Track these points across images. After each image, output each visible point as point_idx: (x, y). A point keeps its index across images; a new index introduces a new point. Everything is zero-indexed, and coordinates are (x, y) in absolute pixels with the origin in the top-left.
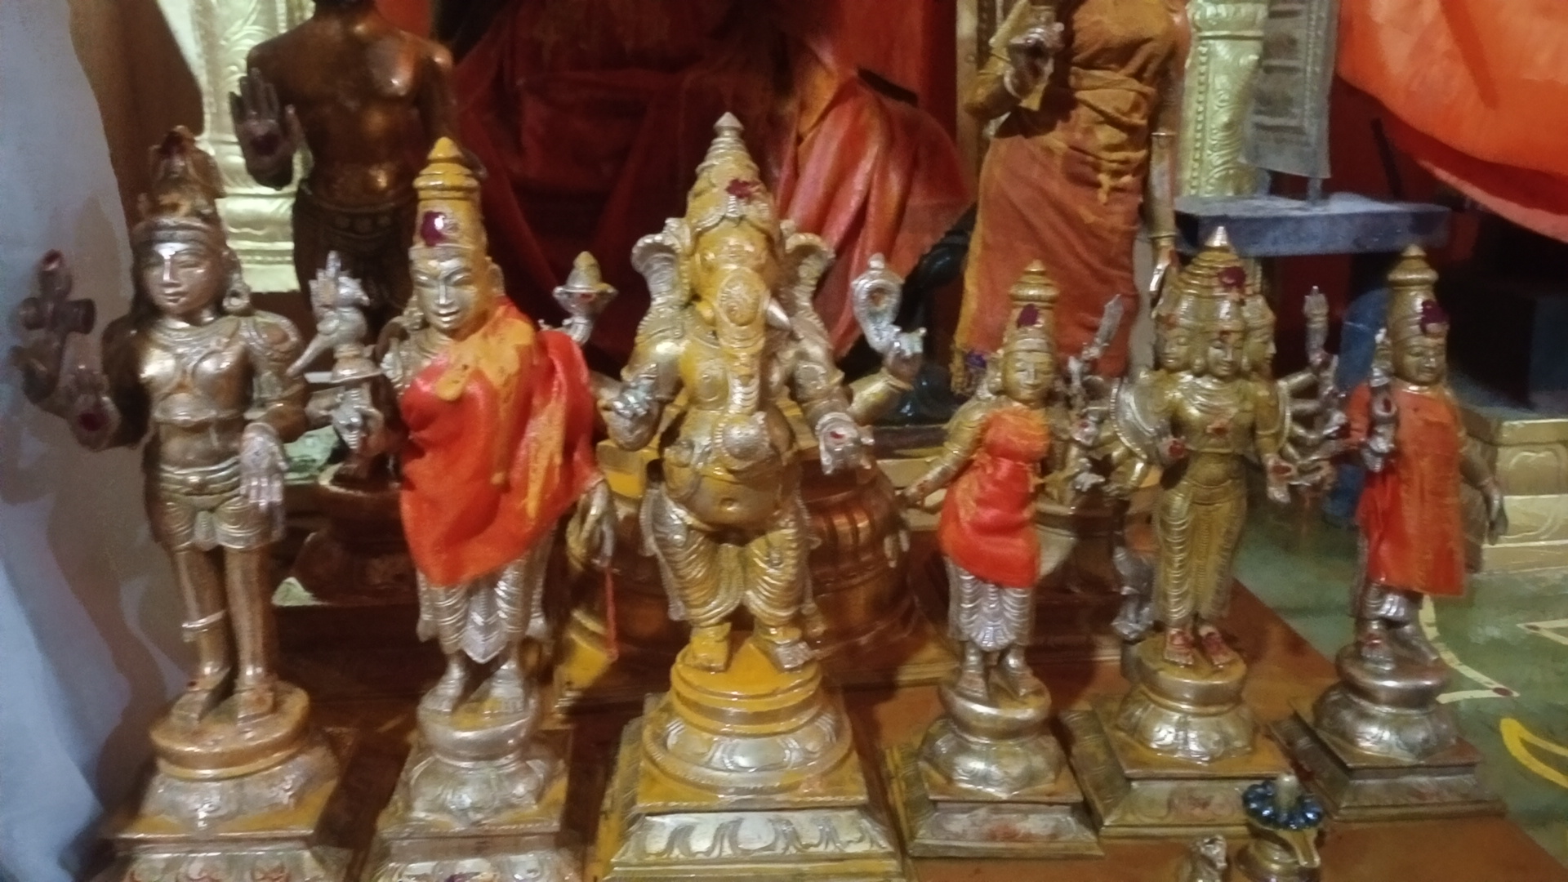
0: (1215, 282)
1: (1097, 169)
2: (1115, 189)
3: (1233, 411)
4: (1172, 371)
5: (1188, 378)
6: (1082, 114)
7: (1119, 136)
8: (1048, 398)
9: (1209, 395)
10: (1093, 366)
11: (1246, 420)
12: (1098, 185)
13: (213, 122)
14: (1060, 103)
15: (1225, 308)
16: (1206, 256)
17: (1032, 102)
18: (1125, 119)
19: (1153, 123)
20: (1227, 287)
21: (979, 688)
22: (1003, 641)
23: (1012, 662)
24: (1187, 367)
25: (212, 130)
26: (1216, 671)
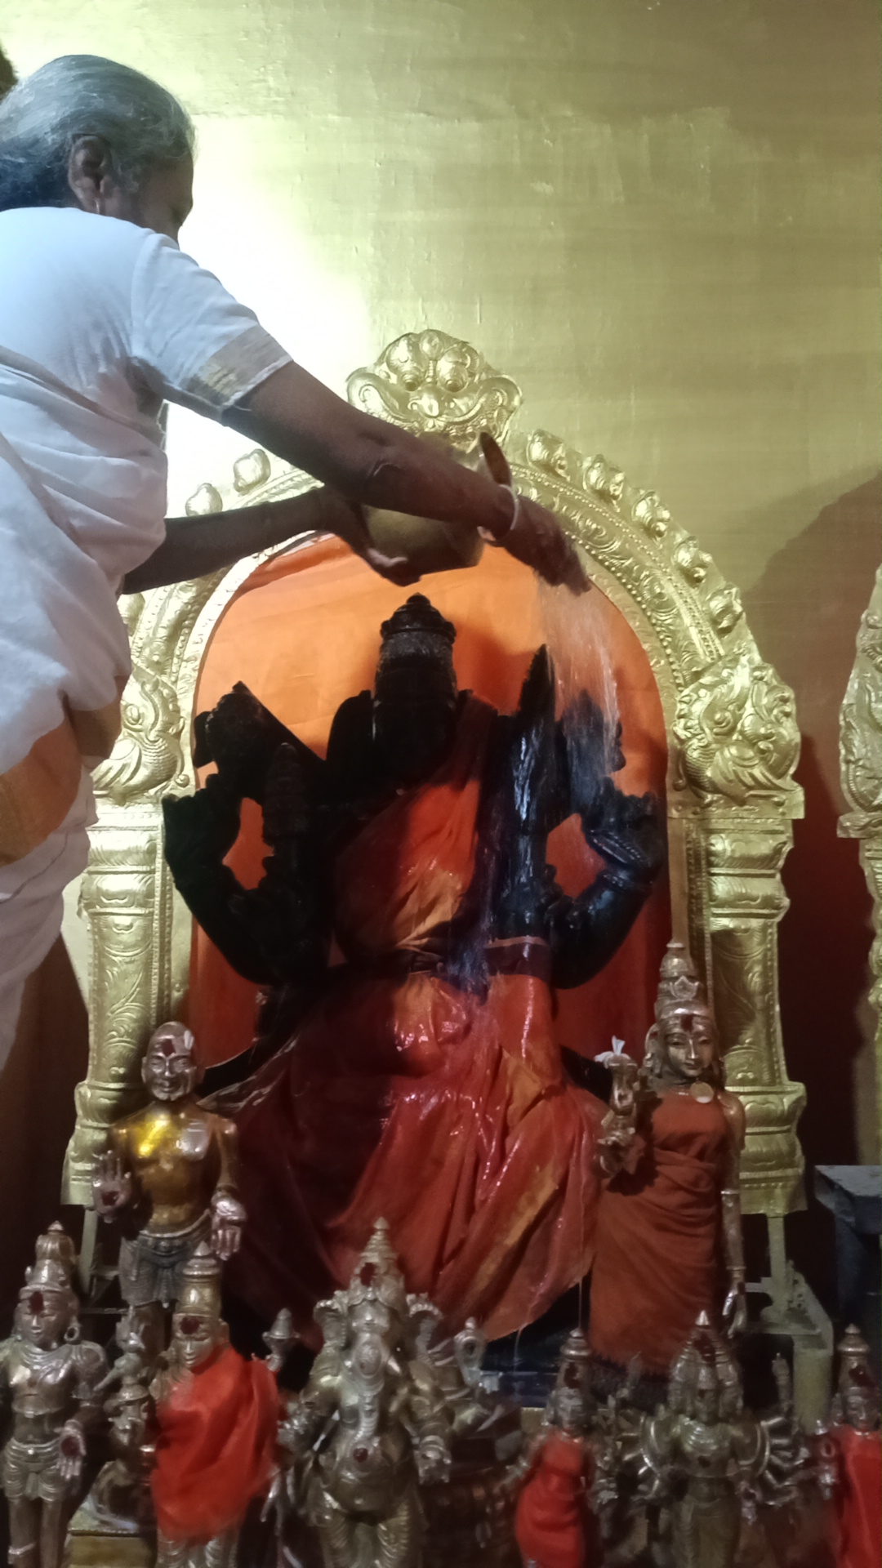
0: (695, 1351)
5: (684, 1419)
6: (661, 1182)
9: (700, 1435)
11: (722, 1454)
15: (703, 1373)
18: (691, 1187)
19: (720, 1185)
24: (684, 1411)
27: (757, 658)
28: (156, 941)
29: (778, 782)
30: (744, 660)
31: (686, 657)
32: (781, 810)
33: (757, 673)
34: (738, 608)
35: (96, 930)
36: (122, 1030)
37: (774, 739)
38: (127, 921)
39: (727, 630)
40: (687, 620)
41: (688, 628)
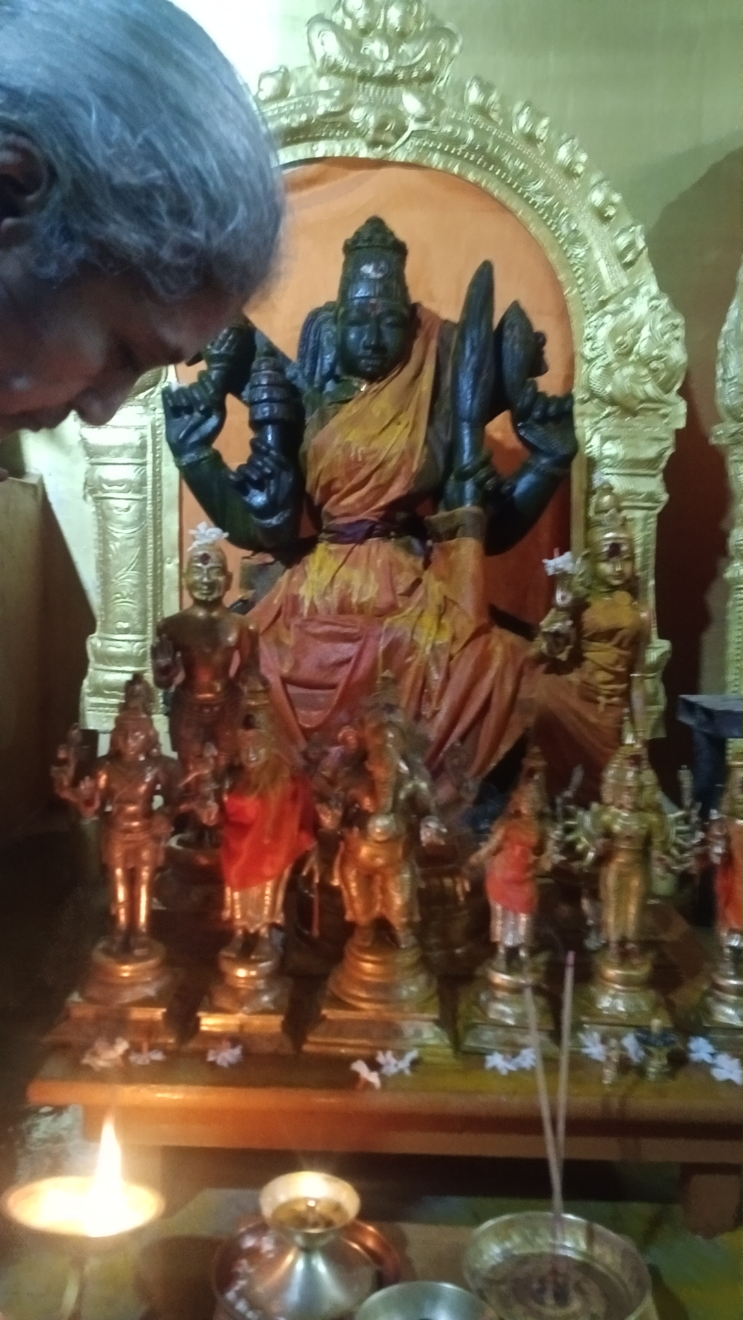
0: (624, 761)
1: (598, 694)
2: (608, 705)
3: (636, 827)
4: (608, 805)
5: (613, 809)
6: (587, 665)
7: (610, 677)
8: (541, 816)
9: (625, 819)
10: (568, 801)
11: (643, 832)
12: (597, 702)
13: (102, 626)
14: (577, 659)
15: (630, 775)
16: (622, 748)
17: (563, 656)
18: (611, 668)
19: (631, 669)
20: (632, 765)
21: (503, 966)
22: (518, 942)
23: (523, 954)
24: (612, 804)
25: (101, 631)
26: (633, 967)
27: (654, 288)
28: (150, 521)
29: (666, 397)
30: (643, 290)
31: (595, 287)
32: (666, 420)
33: (654, 303)
34: (641, 244)
35: (100, 511)
36: (125, 593)
37: (665, 359)
38: (125, 504)
39: (630, 264)
40: (597, 254)
41: (597, 262)
